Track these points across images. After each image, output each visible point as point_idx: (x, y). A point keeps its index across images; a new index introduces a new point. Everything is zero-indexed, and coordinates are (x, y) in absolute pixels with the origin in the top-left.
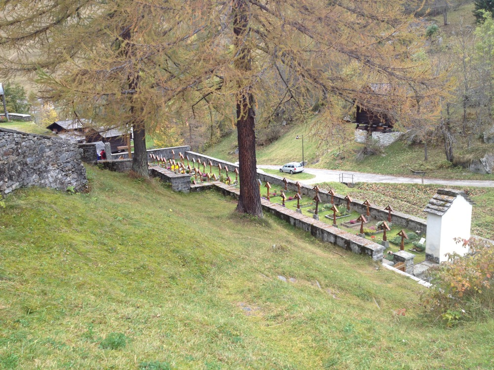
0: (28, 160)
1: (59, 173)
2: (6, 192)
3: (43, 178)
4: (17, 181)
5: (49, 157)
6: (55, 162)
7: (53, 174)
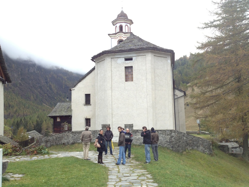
0: (195, 143)
1: (203, 148)
2: (189, 149)
3: (198, 148)
4: (191, 147)
5: (200, 143)
6: (202, 145)
7: (201, 148)
